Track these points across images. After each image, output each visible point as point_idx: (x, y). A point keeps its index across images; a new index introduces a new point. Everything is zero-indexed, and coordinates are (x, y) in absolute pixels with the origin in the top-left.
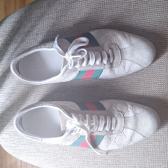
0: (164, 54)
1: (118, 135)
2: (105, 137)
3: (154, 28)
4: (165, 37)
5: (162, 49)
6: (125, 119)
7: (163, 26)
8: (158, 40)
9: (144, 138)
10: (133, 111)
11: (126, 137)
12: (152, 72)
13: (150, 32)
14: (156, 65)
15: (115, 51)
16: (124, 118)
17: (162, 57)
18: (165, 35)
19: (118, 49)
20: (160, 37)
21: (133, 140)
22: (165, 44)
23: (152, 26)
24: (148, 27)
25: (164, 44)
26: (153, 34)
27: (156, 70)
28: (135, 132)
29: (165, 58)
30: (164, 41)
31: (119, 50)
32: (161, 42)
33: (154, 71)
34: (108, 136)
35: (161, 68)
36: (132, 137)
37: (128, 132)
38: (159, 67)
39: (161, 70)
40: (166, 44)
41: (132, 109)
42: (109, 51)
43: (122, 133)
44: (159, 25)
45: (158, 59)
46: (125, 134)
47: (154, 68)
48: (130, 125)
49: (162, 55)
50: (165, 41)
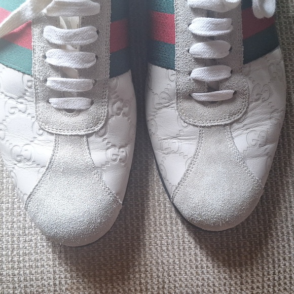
0: (210, 259)
1: (34, 120)
2: (27, 77)
3: (283, 233)
4: (257, 263)
5: (223, 252)
6: (85, 138)
7: (287, 258)
8: (248, 243)
9: (26, 197)
10: (107, 162)
11: (29, 142)
12: (157, 223)
13: (270, 222)
14: (178, 236)
15: (226, 108)
16: (88, 136)
17: (199, 253)
18: (263, 262)
19: (233, 120)
20: (256, 249)
21: (19, 165)
22: (237, 264)
23: (287, 227)
24: (286, 214)
25: (238, 258)
26: (265, 228)
27: (164, 235)
28: (44, 170)
29: (196, 260)
30: (244, 258)
31: (229, 122)
32: (243, 250)
33: (161, 230)
34: (30, 87)
35: (170, 248)
36: (29, 160)
37: (43, 149)
38: (173, 242)
39: (165, 248)
40: (235, 264)
41: (115, 160)
42: (228, 88)
43: (41, 132)
44: (289, 245)
45: (196, 241)
46: (36, 141)
47: (169, 229)
48: (67, 153)
49: (207, 253)
50: (246, 263)
